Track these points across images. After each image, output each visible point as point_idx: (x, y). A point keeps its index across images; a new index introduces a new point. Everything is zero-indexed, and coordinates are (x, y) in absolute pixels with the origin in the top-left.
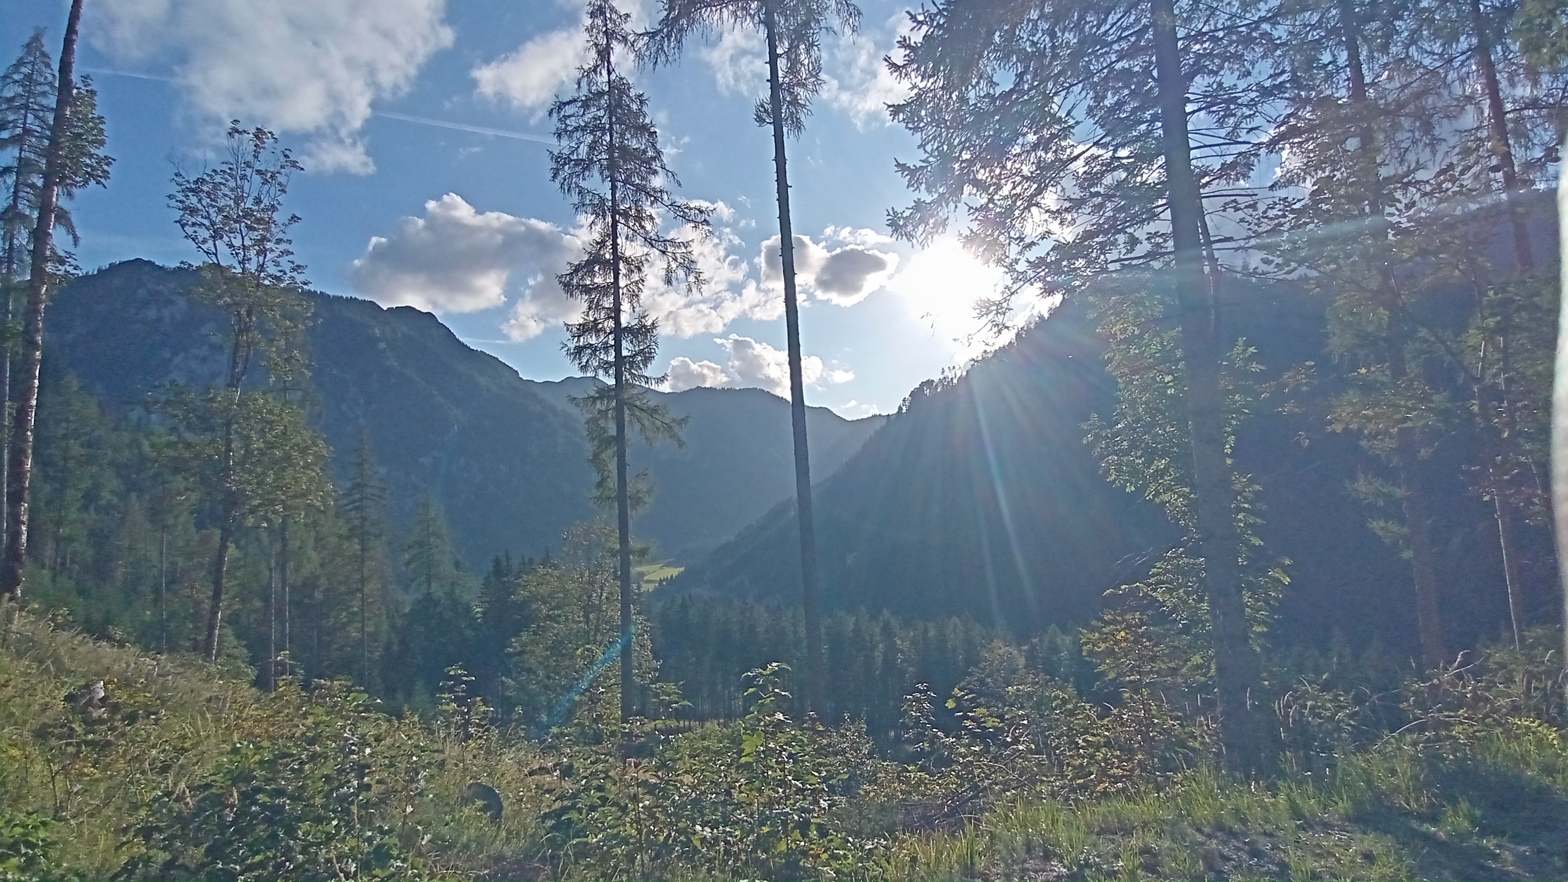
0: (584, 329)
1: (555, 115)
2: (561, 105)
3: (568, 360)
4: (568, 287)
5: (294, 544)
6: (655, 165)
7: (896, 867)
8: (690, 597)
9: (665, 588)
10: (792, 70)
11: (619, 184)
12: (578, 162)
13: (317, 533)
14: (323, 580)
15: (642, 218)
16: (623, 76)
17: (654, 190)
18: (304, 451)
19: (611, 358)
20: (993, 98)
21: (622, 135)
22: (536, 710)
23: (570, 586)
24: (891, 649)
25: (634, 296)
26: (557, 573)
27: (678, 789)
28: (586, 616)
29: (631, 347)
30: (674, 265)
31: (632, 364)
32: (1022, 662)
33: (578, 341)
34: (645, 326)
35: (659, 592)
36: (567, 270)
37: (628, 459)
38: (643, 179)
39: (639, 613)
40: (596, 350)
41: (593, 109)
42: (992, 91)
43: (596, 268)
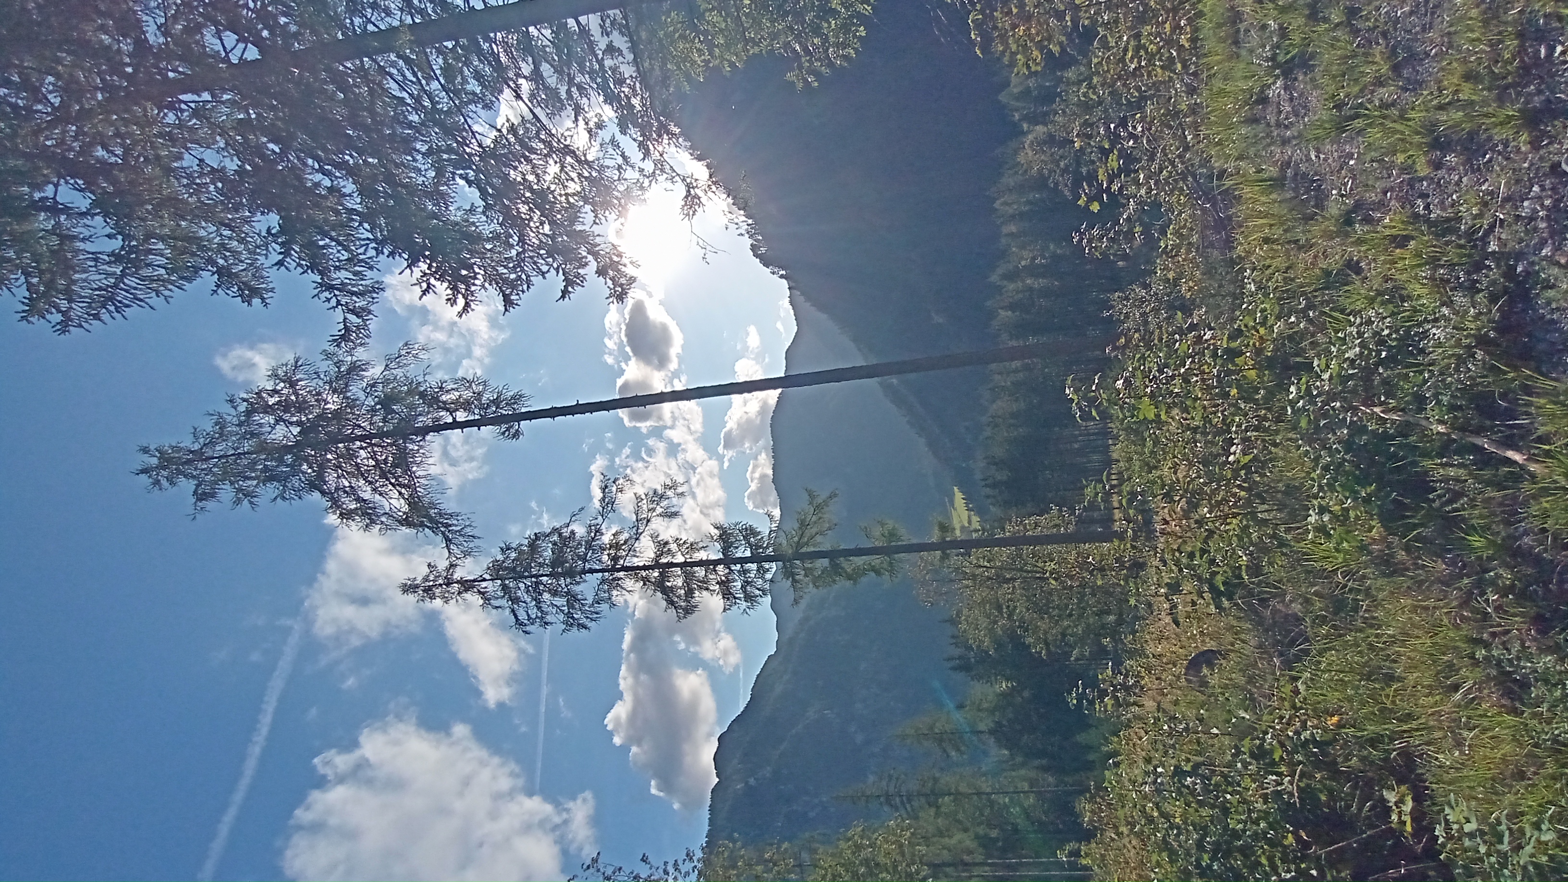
0: (727, 594)
1: (528, 628)
2: (519, 623)
3: (759, 608)
4: (689, 610)
5: (946, 856)
6: (566, 532)
7: (1272, 258)
8: (984, 480)
9: (974, 504)
10: (466, 405)
11: (587, 566)
12: (570, 605)
13: (934, 836)
14: (981, 830)
15: (617, 543)
16: (485, 566)
17: (589, 533)
18: (858, 848)
19: (754, 566)
20: (487, 207)
21: (541, 565)
22: (1103, 626)
23: (977, 598)
24: (1032, 270)
25: (693, 547)
26: (965, 611)
27: (1193, 480)
28: (1007, 581)
29: (742, 548)
30: (659, 510)
31: (758, 547)
32: (1040, 129)
33: (739, 599)
34: (721, 536)
35: (980, 511)
36: (672, 612)
37: (852, 547)
38: (580, 544)
39: (1003, 529)
40: (747, 582)
41: (519, 594)
42: (480, 210)
43: (669, 584)
